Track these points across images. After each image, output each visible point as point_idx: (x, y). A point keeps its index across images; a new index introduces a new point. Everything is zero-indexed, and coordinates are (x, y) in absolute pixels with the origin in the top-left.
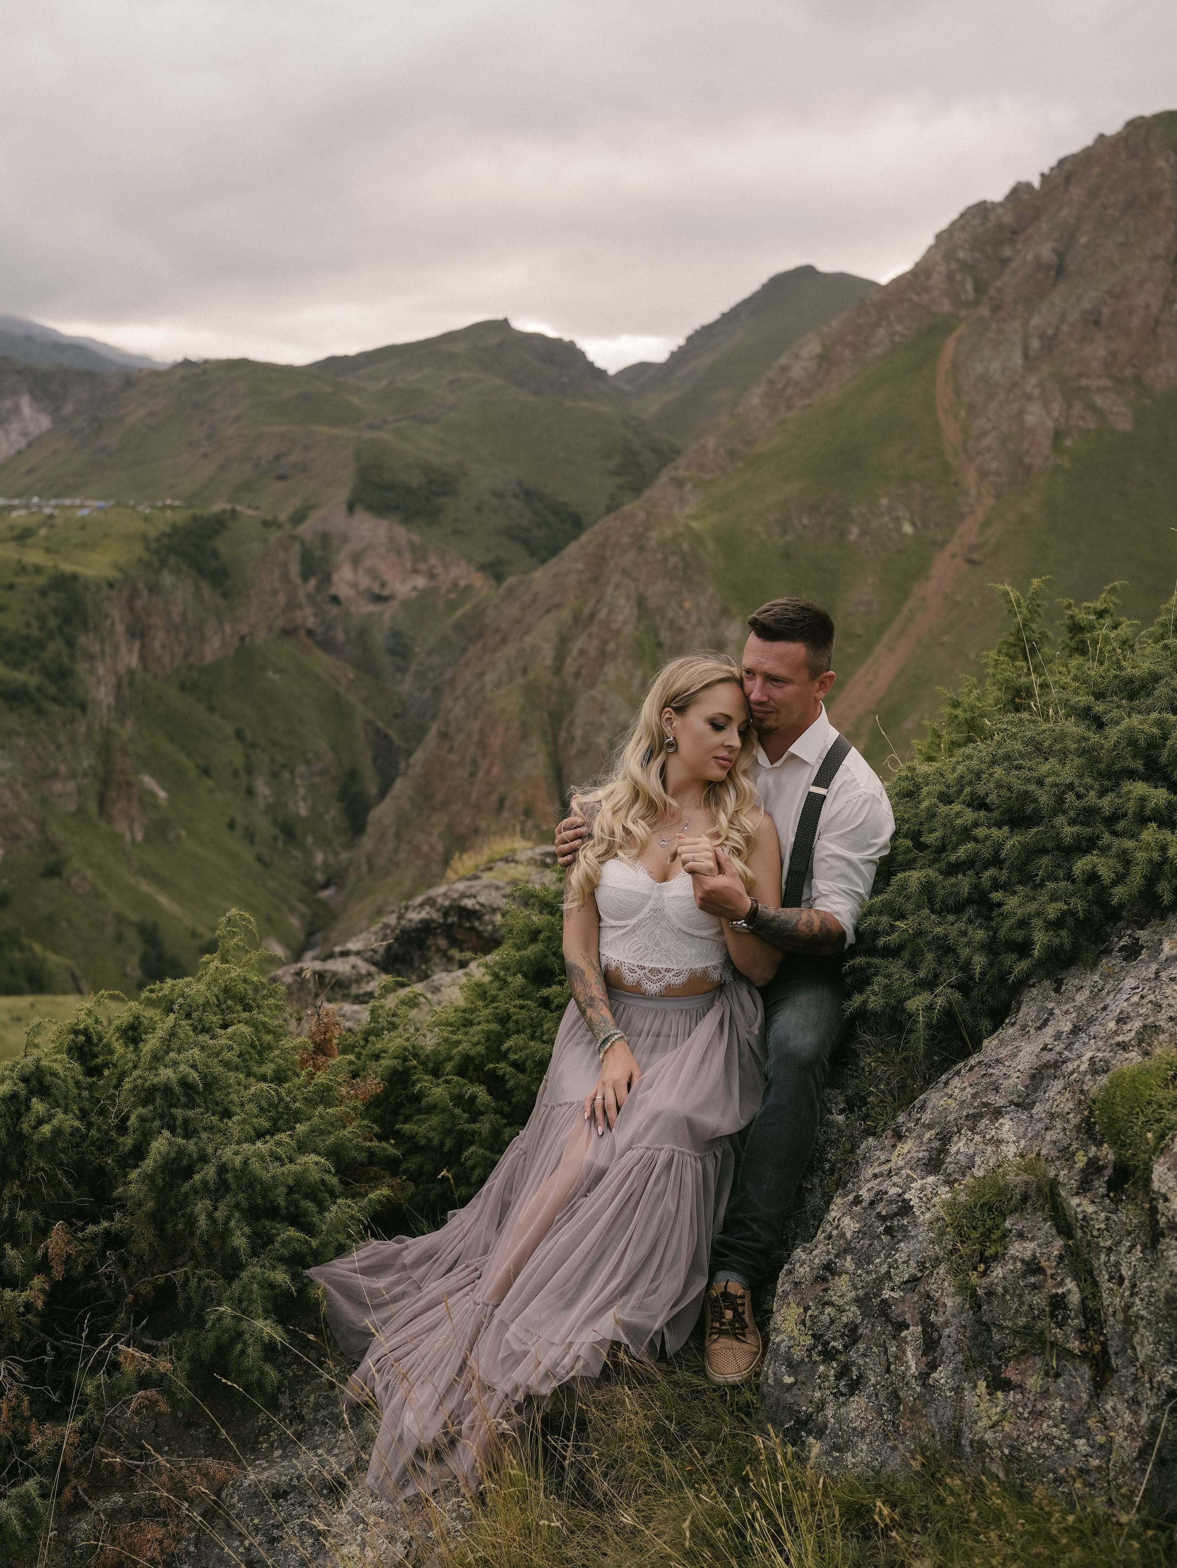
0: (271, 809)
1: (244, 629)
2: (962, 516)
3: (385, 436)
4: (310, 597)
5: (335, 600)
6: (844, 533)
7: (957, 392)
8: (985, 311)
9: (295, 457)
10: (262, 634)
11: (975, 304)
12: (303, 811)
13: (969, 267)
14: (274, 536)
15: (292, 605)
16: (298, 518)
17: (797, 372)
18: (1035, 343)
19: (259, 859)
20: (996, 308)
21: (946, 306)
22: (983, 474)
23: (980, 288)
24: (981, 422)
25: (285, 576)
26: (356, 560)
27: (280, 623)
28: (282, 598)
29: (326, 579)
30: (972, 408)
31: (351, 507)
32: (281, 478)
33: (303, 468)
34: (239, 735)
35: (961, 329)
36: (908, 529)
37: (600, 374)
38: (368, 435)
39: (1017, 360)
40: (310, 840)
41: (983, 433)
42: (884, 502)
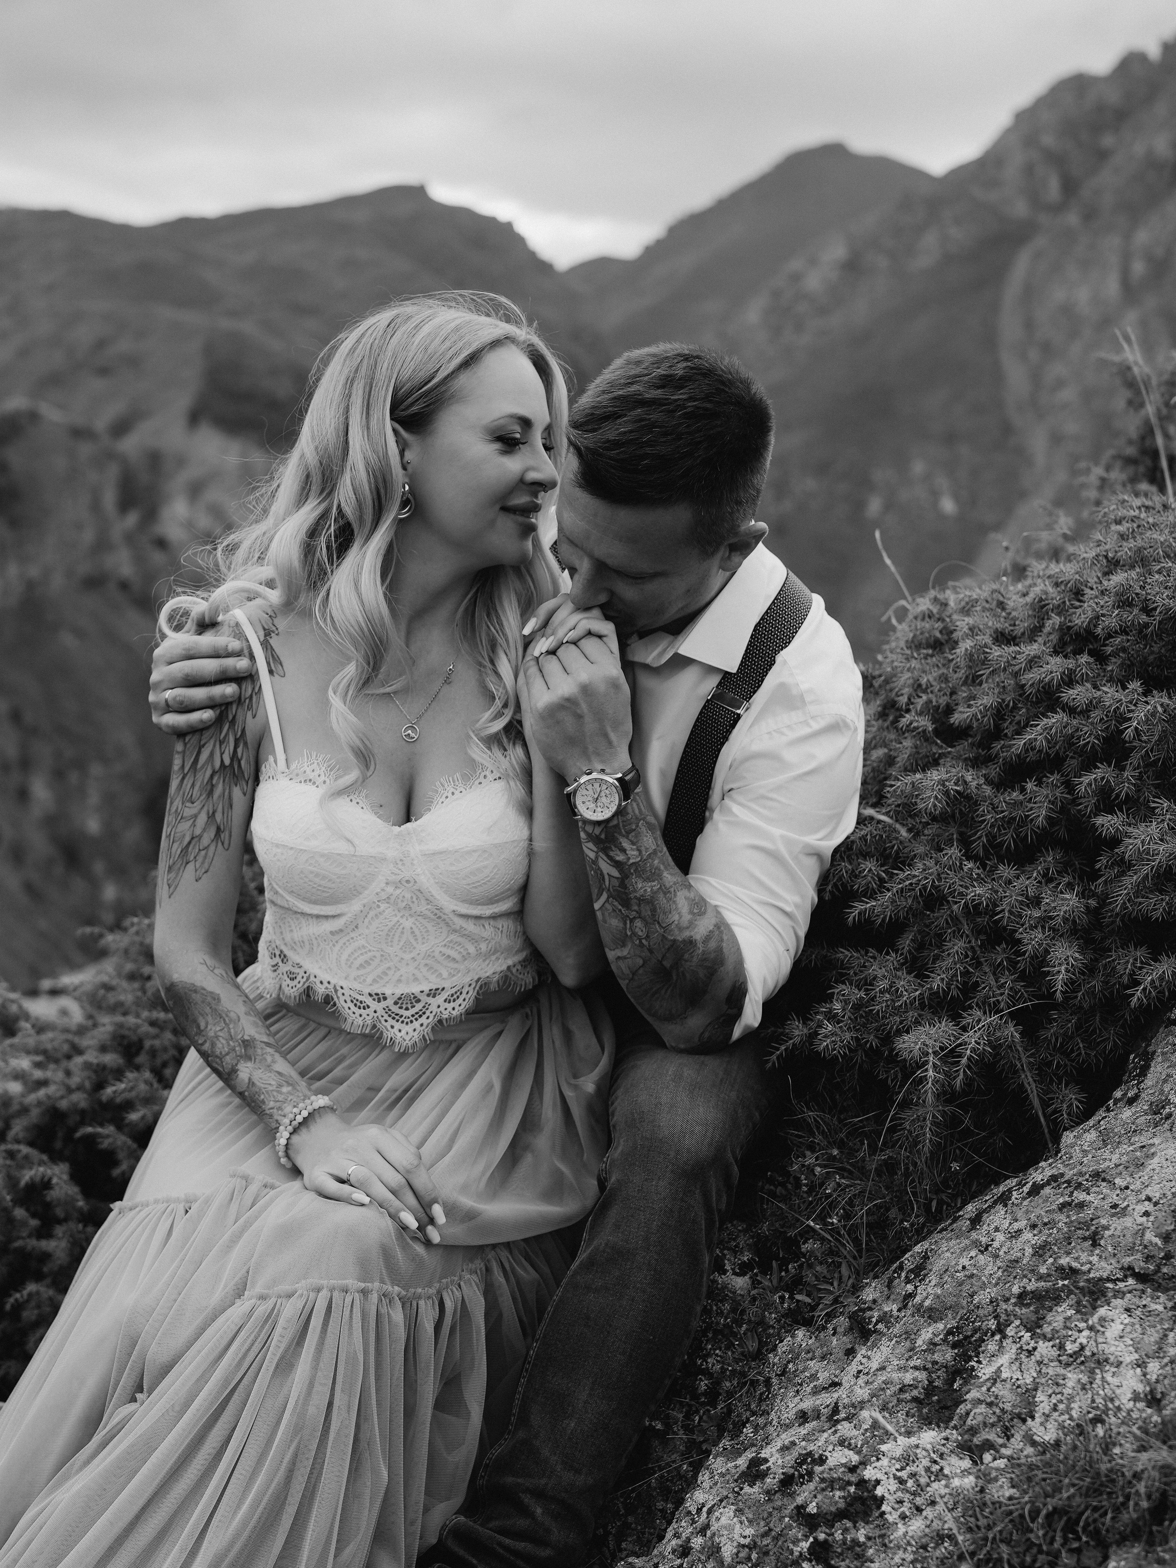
0: (51, 821)
1: (34, 572)
2: (1023, 495)
3: (248, 327)
4: (130, 538)
5: (162, 543)
6: (859, 506)
7: (1029, 325)
8: (1072, 219)
9: (124, 345)
10: (58, 582)
11: (1058, 209)
12: (93, 825)
13: (1056, 159)
14: (85, 450)
15: (102, 545)
16: (121, 428)
17: (814, 282)
18: (1138, 268)
19: (30, 888)
20: (1089, 215)
21: (1020, 209)
22: (1056, 439)
23: (1070, 187)
24: (1057, 369)
25: (96, 506)
26: (195, 490)
27: (84, 568)
28: (88, 536)
29: (151, 514)
30: (1048, 350)
31: (194, 418)
32: (104, 372)
33: (133, 362)
34: (16, 716)
35: (1040, 242)
36: (948, 505)
37: (544, 268)
38: (226, 324)
39: (1112, 287)
40: (99, 867)
41: (1060, 384)
42: (918, 468)
